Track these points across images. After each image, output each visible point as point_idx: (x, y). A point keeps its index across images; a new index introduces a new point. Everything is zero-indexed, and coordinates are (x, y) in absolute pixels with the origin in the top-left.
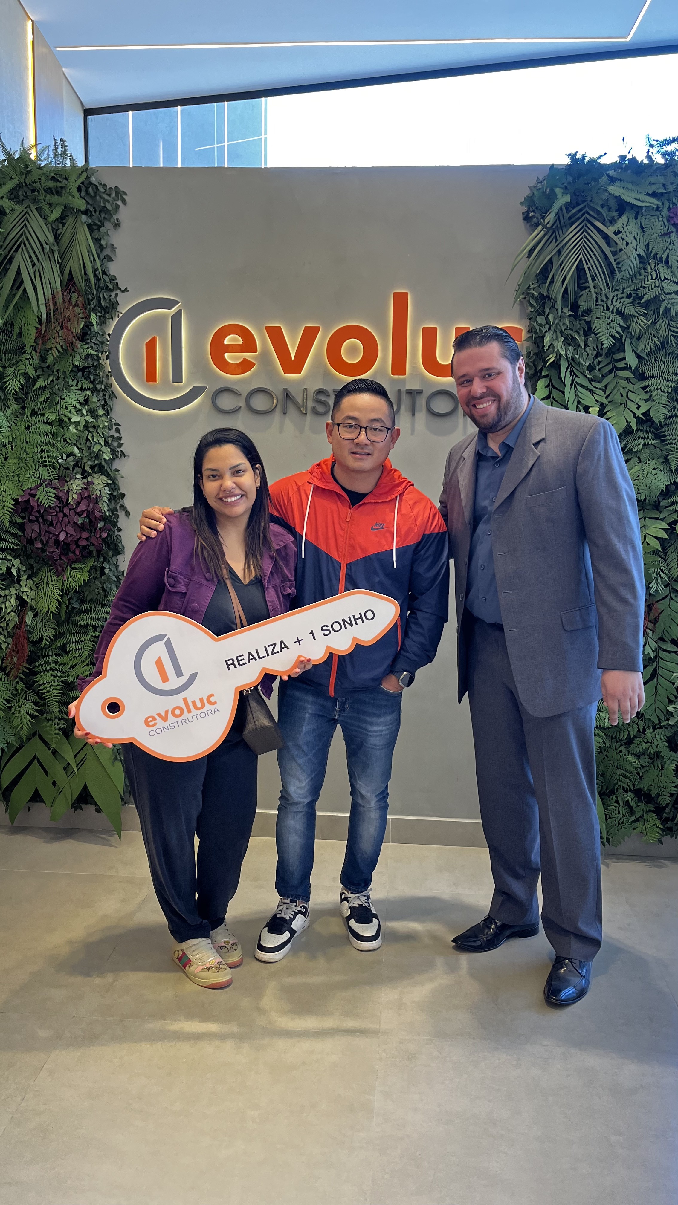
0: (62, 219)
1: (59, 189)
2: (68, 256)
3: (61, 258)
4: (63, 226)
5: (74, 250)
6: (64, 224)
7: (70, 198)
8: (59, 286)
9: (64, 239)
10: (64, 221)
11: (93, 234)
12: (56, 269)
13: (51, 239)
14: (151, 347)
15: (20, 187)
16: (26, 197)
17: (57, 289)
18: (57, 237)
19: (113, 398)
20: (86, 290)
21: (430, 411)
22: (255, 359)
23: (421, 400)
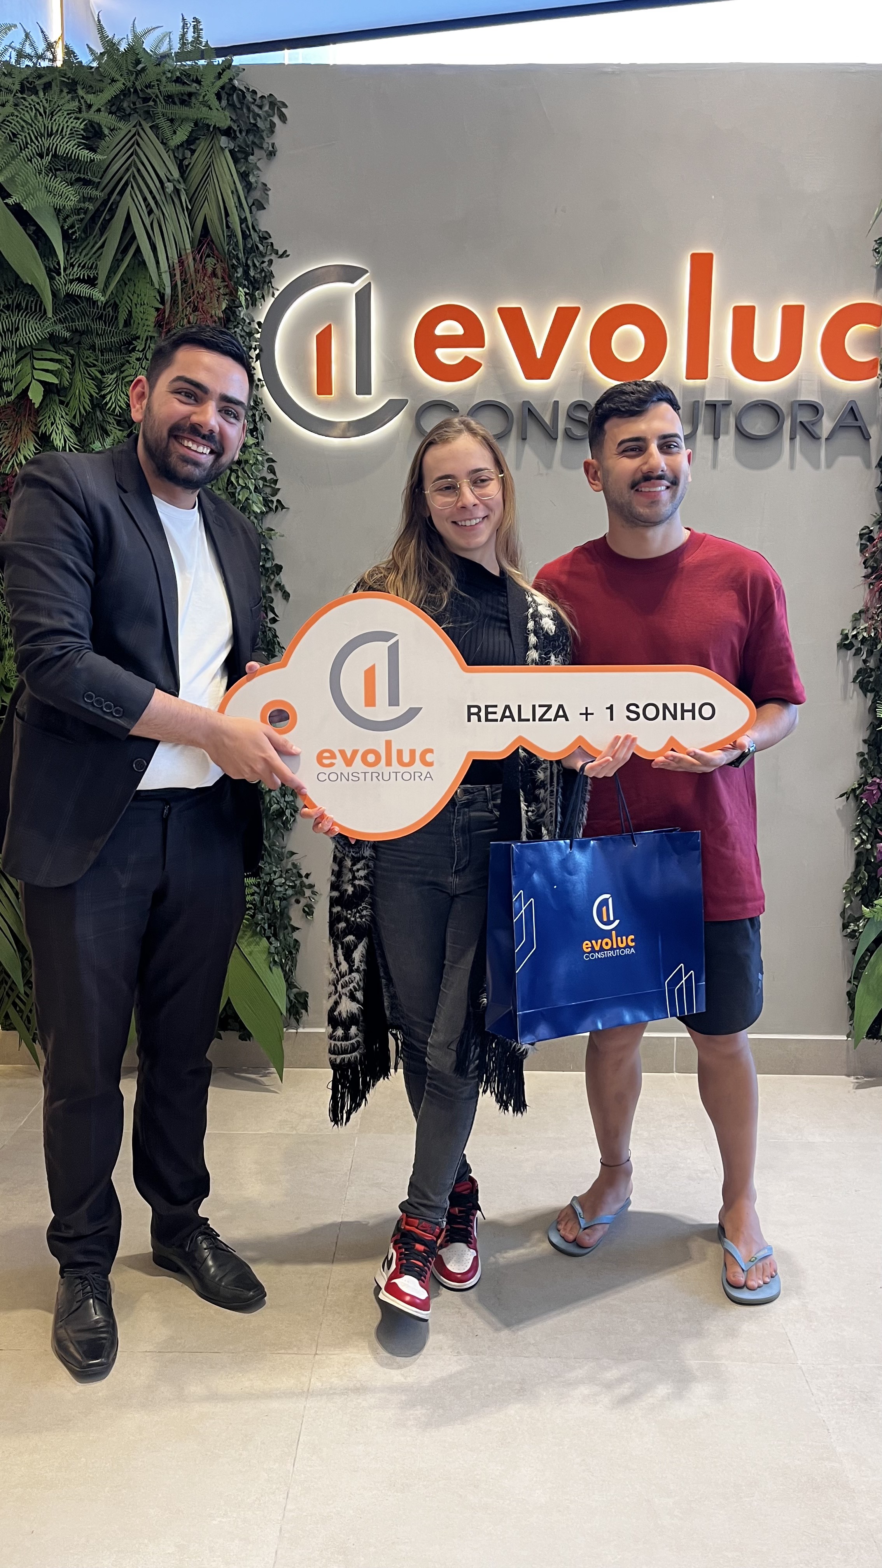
0: (190, 143)
1: (186, 98)
2: (201, 199)
3: (190, 203)
4: (192, 155)
5: (210, 190)
6: (193, 152)
7: (205, 109)
8: (188, 246)
9: (193, 173)
10: (192, 147)
11: (238, 166)
12: (184, 220)
13: (176, 174)
14: (324, 340)
15: (124, 95)
16: (135, 110)
17: (185, 249)
18: (183, 169)
19: (266, 419)
20: (229, 252)
21: (741, 433)
22: (481, 357)
23: (729, 417)
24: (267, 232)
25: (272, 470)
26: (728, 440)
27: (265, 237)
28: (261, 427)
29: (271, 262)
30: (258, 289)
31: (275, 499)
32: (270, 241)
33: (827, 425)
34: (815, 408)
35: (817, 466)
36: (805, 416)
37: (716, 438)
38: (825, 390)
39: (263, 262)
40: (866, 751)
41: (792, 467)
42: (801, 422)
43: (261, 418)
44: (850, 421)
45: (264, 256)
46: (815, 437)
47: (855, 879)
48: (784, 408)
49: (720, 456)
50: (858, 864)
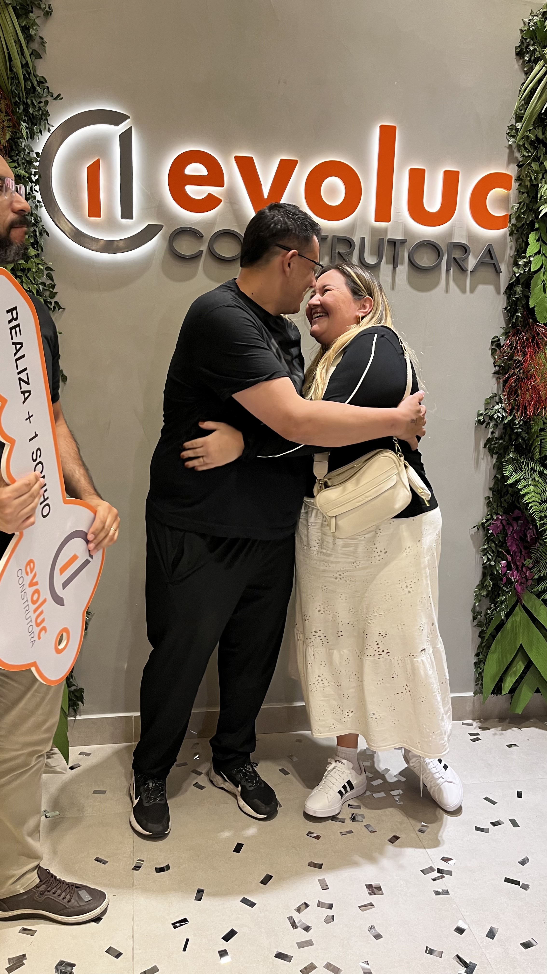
11: (20, 20)
14: (93, 172)
19: (45, 235)
20: (12, 91)
21: (412, 264)
22: (221, 195)
23: (404, 252)
24: (43, 77)
25: (50, 277)
26: (403, 269)
27: (42, 82)
28: (42, 242)
29: (47, 103)
30: (36, 125)
31: (53, 301)
32: (46, 84)
33: (472, 262)
34: (464, 249)
35: (463, 291)
36: (457, 254)
37: (394, 268)
38: (471, 236)
39: (40, 102)
40: (491, 496)
41: (447, 290)
42: (454, 258)
43: (41, 234)
44: (488, 260)
45: (40, 97)
46: (463, 270)
47: (482, 586)
48: (443, 247)
49: (397, 281)
50: (484, 575)
